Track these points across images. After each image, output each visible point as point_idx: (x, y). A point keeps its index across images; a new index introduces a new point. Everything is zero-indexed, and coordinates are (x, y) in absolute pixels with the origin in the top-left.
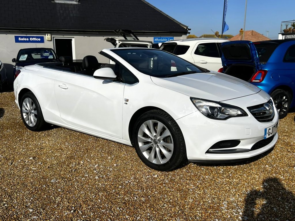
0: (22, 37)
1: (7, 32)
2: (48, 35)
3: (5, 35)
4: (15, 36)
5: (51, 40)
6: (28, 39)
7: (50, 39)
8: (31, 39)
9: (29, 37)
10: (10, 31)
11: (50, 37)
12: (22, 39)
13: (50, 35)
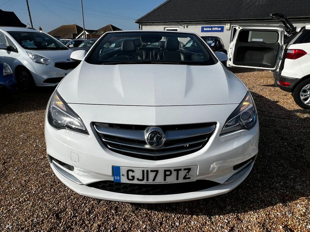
0: (206, 27)
1: (196, 23)
2: (228, 24)
3: (195, 26)
4: (202, 27)
5: (230, 30)
6: (211, 29)
7: (229, 28)
8: (214, 29)
9: (212, 27)
10: (198, 23)
11: (229, 26)
12: (207, 29)
13: (229, 24)
